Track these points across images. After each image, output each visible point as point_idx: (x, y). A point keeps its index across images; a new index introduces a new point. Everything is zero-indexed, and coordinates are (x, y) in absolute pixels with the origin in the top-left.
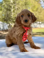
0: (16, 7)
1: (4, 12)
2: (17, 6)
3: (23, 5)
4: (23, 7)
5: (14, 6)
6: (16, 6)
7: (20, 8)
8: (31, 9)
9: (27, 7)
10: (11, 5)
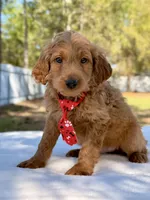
0: (83, 20)
1: (42, 35)
2: (86, 14)
3: (107, 13)
4: (106, 19)
5: (76, 17)
6: (82, 16)
7: (94, 24)
8: (135, 25)
9: (121, 19)
10: (64, 13)
